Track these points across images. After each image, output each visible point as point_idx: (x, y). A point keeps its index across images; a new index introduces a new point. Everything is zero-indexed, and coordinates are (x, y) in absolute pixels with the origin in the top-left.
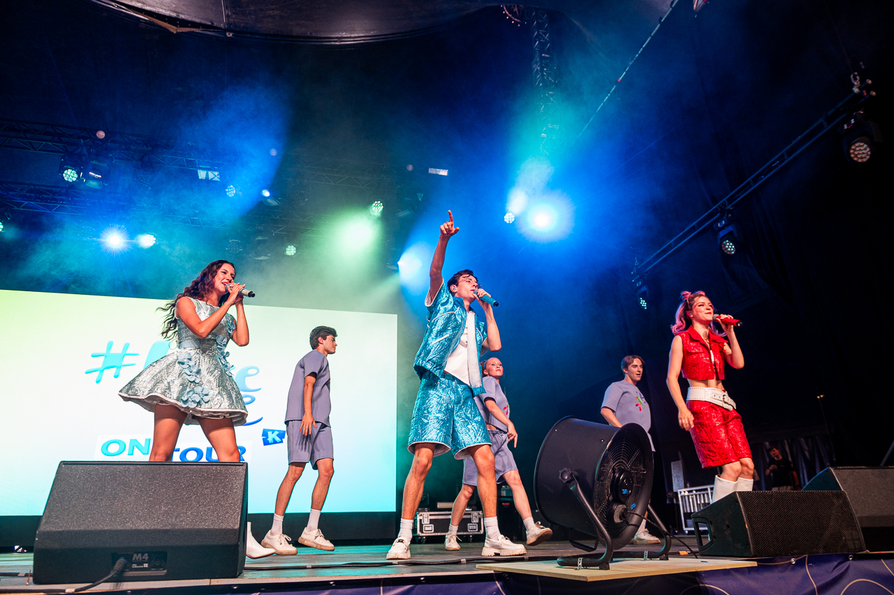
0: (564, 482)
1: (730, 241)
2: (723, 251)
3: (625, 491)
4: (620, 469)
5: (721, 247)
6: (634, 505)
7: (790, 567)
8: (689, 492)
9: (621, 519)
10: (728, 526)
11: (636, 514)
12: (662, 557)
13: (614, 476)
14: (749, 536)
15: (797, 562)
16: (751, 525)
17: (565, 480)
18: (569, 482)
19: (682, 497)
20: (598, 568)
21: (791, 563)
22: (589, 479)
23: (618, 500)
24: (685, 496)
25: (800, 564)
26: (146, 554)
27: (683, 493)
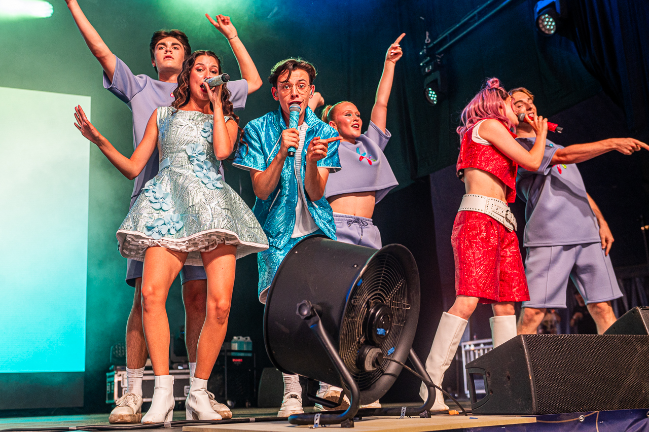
0: (302, 318)
1: (551, 15)
2: (540, 29)
3: (380, 331)
4: (376, 303)
5: (538, 24)
6: (392, 350)
7: (577, 426)
8: (476, 345)
9: (373, 366)
10: (509, 378)
11: (395, 361)
12: (423, 413)
13: (368, 312)
14: (533, 389)
15: (586, 419)
16: (535, 376)
17: (303, 315)
18: (308, 318)
19: (466, 352)
20: (340, 425)
21: (578, 421)
22: (335, 314)
23: (371, 342)
24: (469, 351)
25: (590, 421)
27: (468, 347)
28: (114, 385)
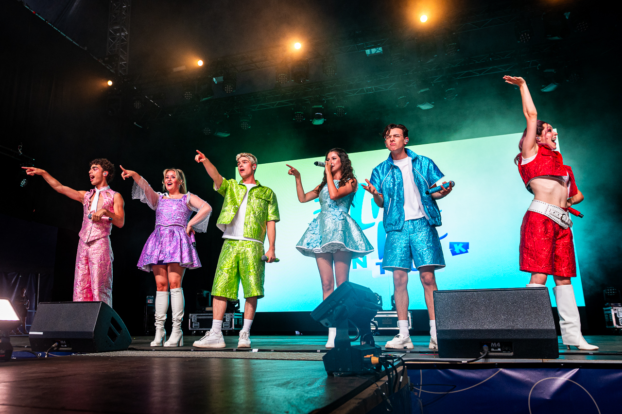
26: (499, 343)
28: (611, 316)
